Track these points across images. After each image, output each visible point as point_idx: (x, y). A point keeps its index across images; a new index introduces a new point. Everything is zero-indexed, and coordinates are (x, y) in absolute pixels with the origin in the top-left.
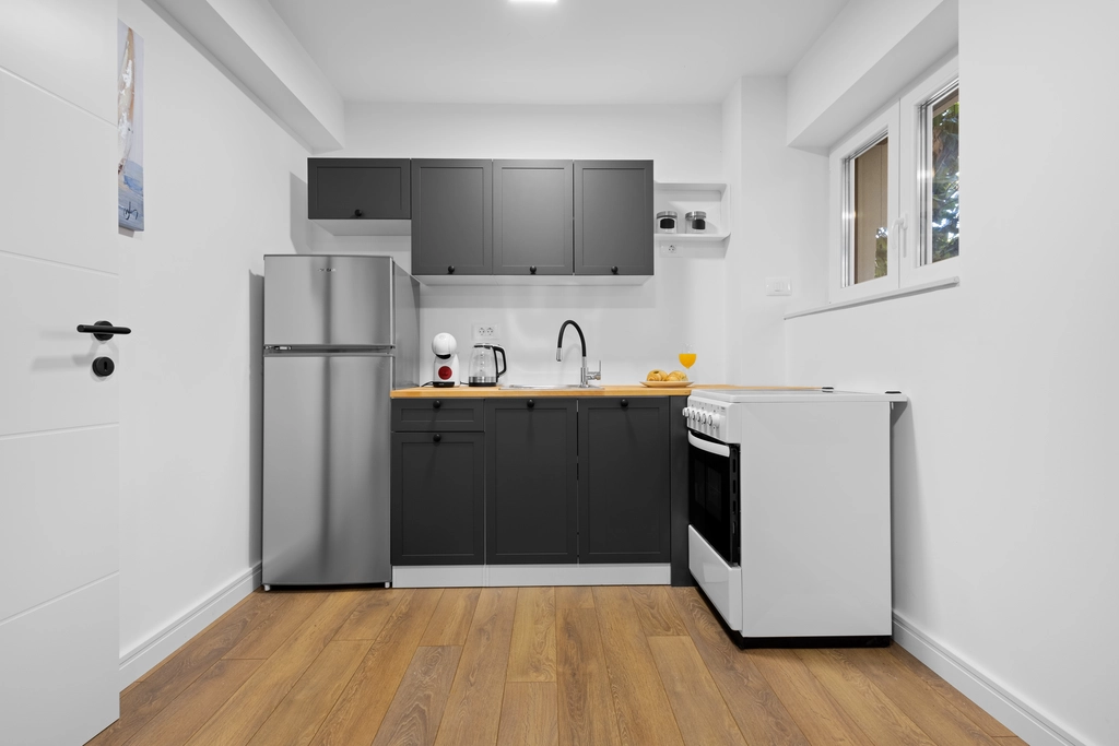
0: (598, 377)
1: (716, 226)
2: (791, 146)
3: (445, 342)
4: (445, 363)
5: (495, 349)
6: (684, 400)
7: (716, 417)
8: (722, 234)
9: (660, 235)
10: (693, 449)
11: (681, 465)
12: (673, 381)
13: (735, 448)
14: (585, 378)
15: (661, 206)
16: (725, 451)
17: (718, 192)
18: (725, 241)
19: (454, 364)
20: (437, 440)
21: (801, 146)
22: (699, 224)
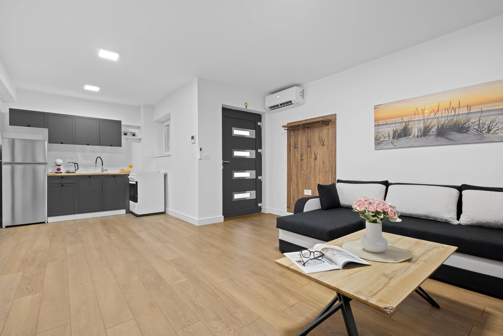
0: (107, 170)
1: (138, 136)
2: (155, 121)
3: (59, 161)
4: (59, 167)
5: (75, 163)
6: (128, 175)
7: (133, 177)
8: (140, 138)
9: (123, 137)
10: (130, 184)
11: (128, 188)
12: (126, 171)
13: (137, 182)
14: (103, 170)
15: (123, 130)
16: (135, 183)
17: (139, 128)
18: (140, 139)
19: (62, 167)
20: (62, 186)
21: (158, 121)
22: (134, 135)
